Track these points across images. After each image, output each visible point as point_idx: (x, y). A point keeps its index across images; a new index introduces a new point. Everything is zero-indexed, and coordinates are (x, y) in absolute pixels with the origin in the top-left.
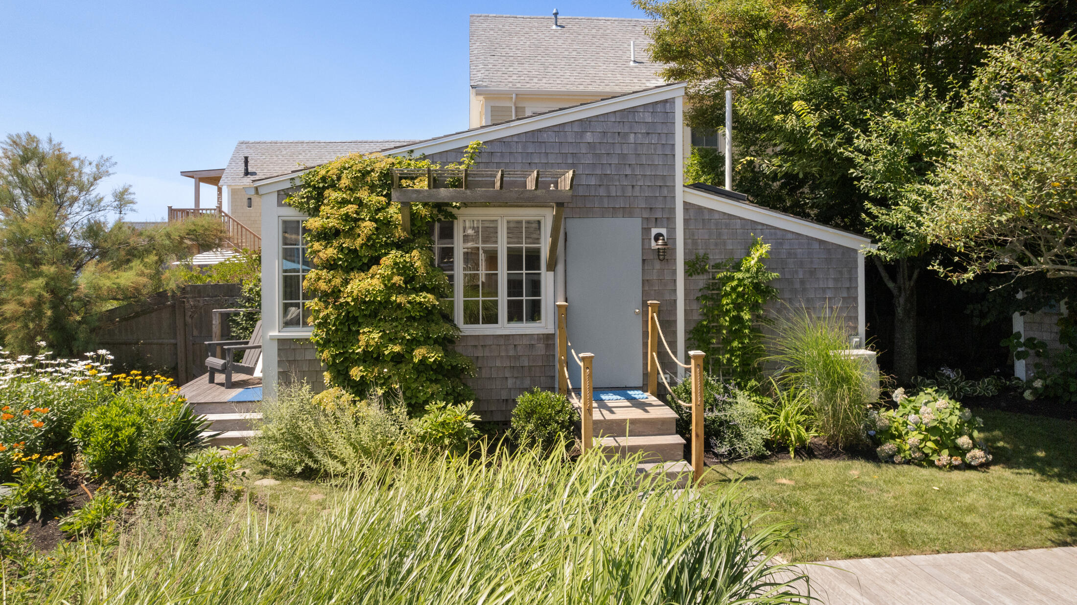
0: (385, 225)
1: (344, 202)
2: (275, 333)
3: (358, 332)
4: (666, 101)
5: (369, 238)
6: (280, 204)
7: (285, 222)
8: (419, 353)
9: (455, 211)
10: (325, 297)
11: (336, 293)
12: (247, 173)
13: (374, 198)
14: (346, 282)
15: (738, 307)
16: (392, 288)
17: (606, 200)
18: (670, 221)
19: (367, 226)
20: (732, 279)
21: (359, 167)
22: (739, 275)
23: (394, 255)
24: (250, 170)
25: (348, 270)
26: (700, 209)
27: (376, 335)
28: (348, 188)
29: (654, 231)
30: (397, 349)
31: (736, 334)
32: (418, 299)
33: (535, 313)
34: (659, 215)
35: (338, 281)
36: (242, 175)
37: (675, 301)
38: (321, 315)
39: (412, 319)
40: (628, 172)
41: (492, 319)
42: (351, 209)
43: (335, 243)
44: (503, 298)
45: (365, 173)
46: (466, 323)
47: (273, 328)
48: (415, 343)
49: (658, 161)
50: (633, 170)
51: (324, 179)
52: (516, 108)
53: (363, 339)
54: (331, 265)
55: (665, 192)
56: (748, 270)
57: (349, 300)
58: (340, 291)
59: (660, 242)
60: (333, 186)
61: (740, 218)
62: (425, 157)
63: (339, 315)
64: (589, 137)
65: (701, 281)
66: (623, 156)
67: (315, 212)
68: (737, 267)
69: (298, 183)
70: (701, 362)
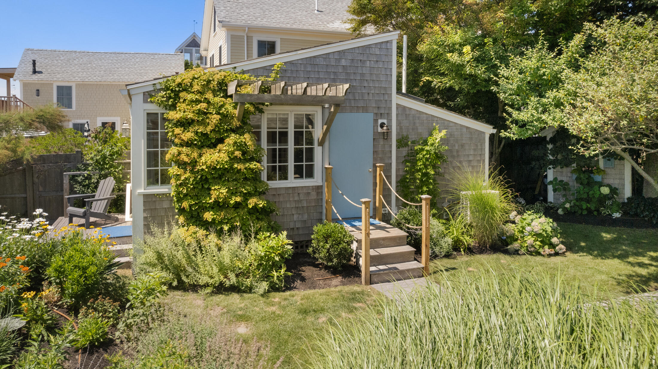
0: (225, 117)
1: (198, 102)
2: (142, 191)
3: (209, 189)
4: (387, 42)
5: (216, 126)
6: (145, 101)
7: (148, 114)
8: (252, 202)
9: (264, 108)
10: (182, 165)
11: (194, 163)
12: (35, 72)
13: (217, 99)
14: (200, 156)
15: (426, 167)
16: (234, 159)
17: (353, 102)
18: (389, 115)
19: (215, 118)
20: (423, 150)
21: (205, 78)
22: (427, 148)
23: (232, 138)
24: (37, 69)
25: (201, 147)
26: (405, 108)
27: (224, 191)
28: (199, 92)
29: (380, 121)
30: (238, 199)
32: (252, 166)
34: (382, 112)
35: (195, 155)
36: (31, 73)
37: (391, 164)
38: (183, 178)
39: (246, 179)
40: (366, 85)
41: (284, 176)
42: (204, 105)
43: (191, 129)
44: (291, 164)
45: (209, 82)
46: (268, 180)
47: (140, 187)
48: (248, 195)
49: (383, 78)
50: (368, 83)
51: (179, 85)
52: (247, 36)
53: (214, 194)
54: (188, 144)
55: (386, 97)
56: (432, 145)
57: (204, 167)
58: (196, 162)
59: (385, 128)
60: (185, 90)
61: (426, 114)
62: (243, 72)
63: (195, 178)
64: (343, 62)
65: (405, 151)
66: (362, 75)
67: (173, 107)
68: (425, 143)
69: (158, 87)
70: (429, 202)
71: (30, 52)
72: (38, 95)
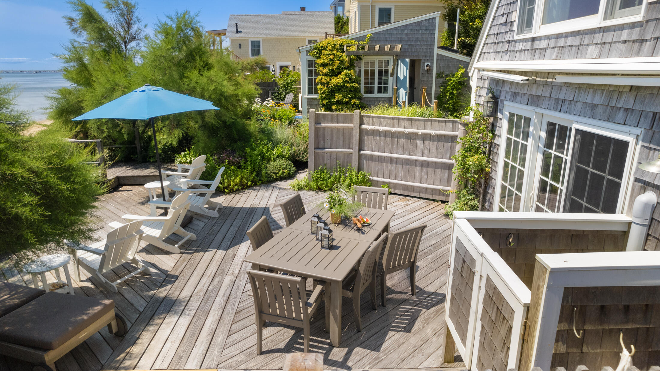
0: (342, 62)
1: (330, 55)
2: (306, 96)
3: (335, 95)
4: (433, 18)
5: (338, 66)
6: (307, 55)
7: (308, 61)
8: (353, 101)
9: (362, 57)
10: (323, 84)
11: (328, 83)
12: (237, 32)
13: (339, 53)
14: (331, 80)
15: (453, 89)
16: (345, 82)
17: (411, 53)
18: (432, 60)
19: (337, 63)
20: (451, 80)
21: (333, 43)
22: (454, 79)
23: (345, 72)
24: (239, 30)
25: (331, 76)
26: (443, 56)
27: (341, 96)
28: (330, 50)
29: (426, 64)
30: (347, 100)
31: (451, 98)
32: (353, 85)
33: (386, 89)
34: (428, 58)
35: (328, 79)
36: (235, 32)
37: (432, 87)
38: (323, 90)
39: (351, 91)
40: (419, 43)
41: (372, 92)
42: (332, 57)
43: (327, 68)
44: (376, 86)
45: (335, 45)
46: (364, 93)
47: (305, 95)
48: (351, 99)
49: (429, 39)
50: (420, 43)
51: (322, 47)
53: (336, 97)
54: (326, 75)
55: (431, 50)
56: (457, 77)
57: (332, 85)
58: (329, 83)
59: (428, 67)
60: (324, 49)
61: (456, 59)
62: (352, 39)
63: (329, 90)
64: (406, 31)
65: (441, 80)
66: (417, 38)
67: (319, 57)
68: (453, 76)
69: (313, 48)
71: (233, 17)
72: (240, 48)
